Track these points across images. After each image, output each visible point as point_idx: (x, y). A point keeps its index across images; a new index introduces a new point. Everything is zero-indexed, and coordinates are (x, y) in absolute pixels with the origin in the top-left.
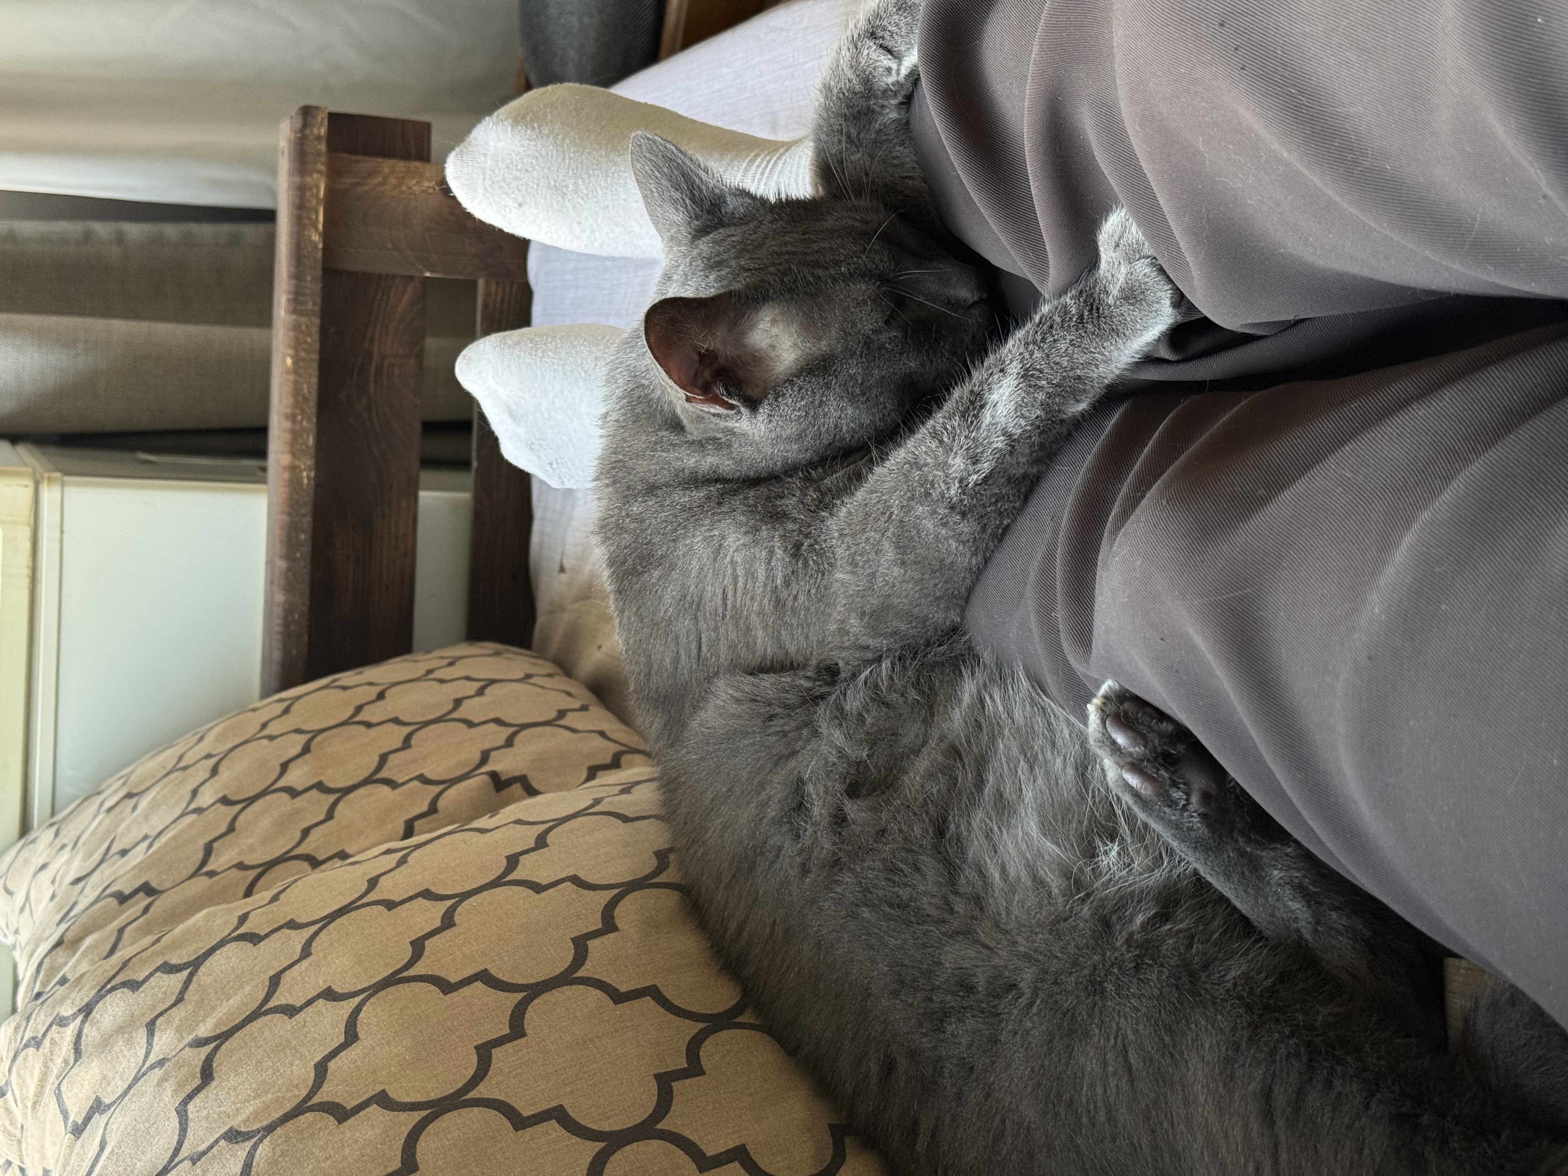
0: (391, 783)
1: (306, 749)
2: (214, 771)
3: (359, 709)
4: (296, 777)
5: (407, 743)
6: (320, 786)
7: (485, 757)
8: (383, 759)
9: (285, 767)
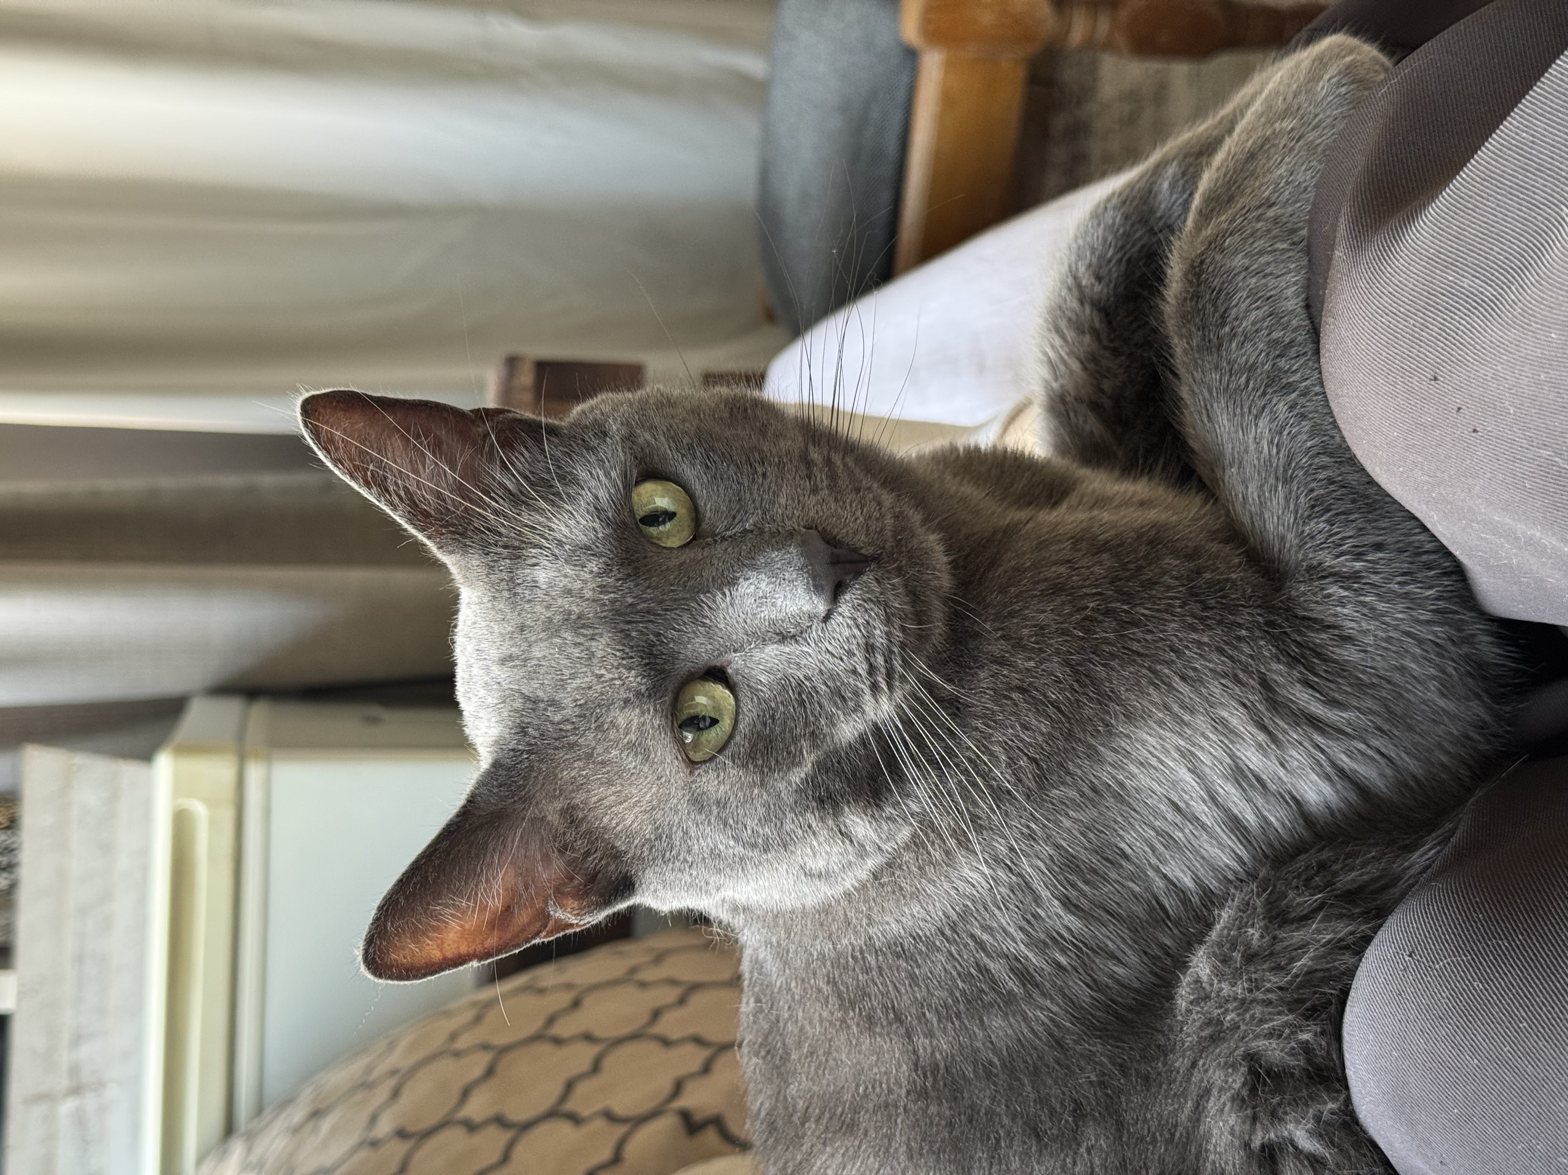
0: (575, 1119)
1: (490, 1072)
2: (396, 1093)
3: (551, 1020)
4: (475, 1108)
5: (596, 1067)
6: (500, 1121)
7: (678, 1088)
8: (569, 1086)
9: (466, 1093)
